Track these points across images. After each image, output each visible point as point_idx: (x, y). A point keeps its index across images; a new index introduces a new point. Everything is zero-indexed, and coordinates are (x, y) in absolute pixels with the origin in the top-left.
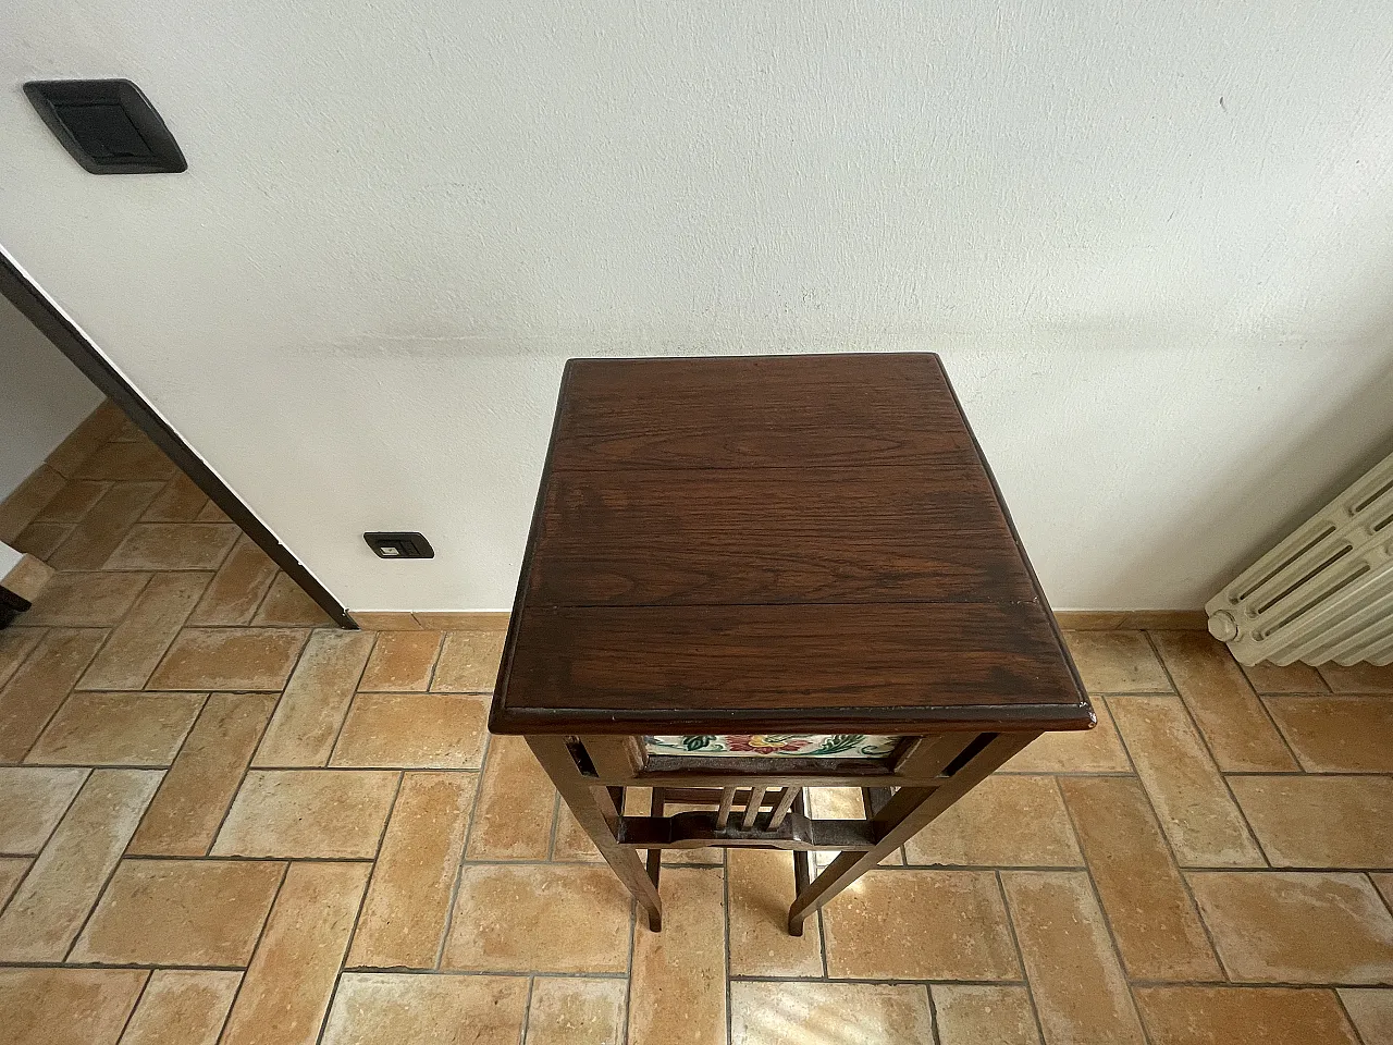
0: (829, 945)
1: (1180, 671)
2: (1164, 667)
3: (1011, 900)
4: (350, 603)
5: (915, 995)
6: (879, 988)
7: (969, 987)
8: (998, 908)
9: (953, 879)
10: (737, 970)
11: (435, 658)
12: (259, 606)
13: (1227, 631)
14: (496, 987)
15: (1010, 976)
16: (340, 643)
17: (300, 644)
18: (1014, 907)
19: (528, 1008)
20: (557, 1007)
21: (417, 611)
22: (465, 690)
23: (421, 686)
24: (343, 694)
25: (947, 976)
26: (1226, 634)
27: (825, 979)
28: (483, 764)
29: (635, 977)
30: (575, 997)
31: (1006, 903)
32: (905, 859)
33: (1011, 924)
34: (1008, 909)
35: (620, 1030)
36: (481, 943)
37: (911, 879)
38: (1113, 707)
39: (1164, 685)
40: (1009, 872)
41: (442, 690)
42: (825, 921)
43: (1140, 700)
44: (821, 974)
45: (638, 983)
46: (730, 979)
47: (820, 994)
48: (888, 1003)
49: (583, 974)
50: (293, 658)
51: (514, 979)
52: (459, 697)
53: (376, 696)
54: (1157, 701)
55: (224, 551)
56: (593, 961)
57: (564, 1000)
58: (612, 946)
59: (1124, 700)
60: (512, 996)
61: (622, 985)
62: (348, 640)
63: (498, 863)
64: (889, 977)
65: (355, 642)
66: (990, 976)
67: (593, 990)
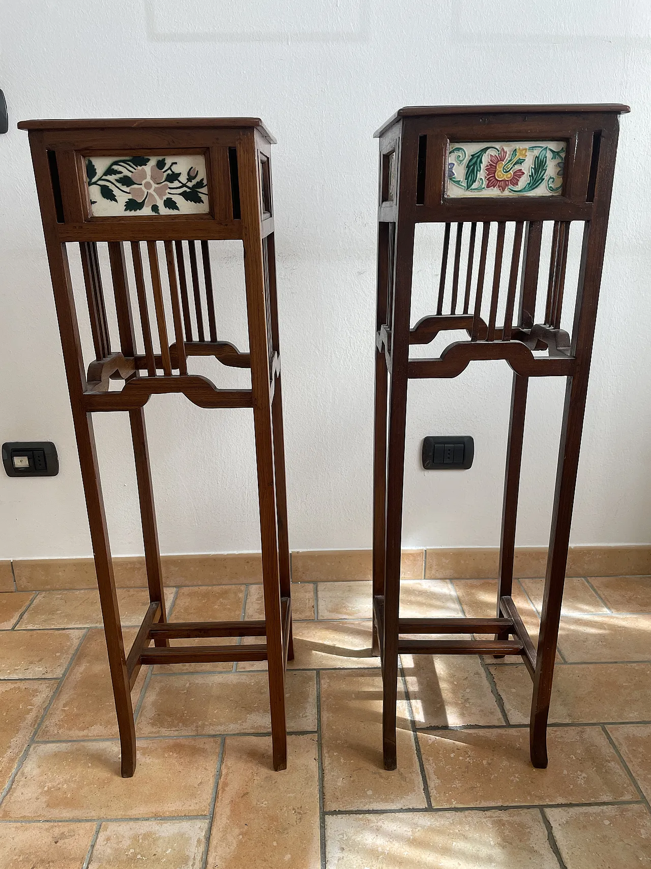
0: (431, 784)
3: (620, 744)
5: (526, 817)
6: (488, 813)
7: (584, 808)
8: (607, 751)
9: (558, 733)
10: (333, 807)
11: (24, 608)
14: (57, 831)
15: (627, 797)
18: (624, 749)
19: (93, 846)
20: (126, 843)
22: (53, 627)
23: (8, 625)
25: (560, 800)
27: (429, 809)
28: (64, 675)
29: (218, 817)
30: (147, 836)
31: (614, 747)
32: (507, 720)
33: (623, 761)
34: (617, 751)
35: (198, 858)
36: (44, 799)
37: (515, 734)
40: (617, 726)
41: (28, 628)
42: (426, 766)
44: (424, 805)
45: (222, 821)
46: (324, 814)
47: (425, 820)
48: (499, 823)
49: (160, 818)
51: (79, 825)
52: (46, 632)
56: (171, 807)
57: (135, 838)
58: (193, 796)
60: (77, 837)
61: (204, 824)
63: (70, 741)
64: (499, 804)
66: (605, 798)
67: (168, 830)
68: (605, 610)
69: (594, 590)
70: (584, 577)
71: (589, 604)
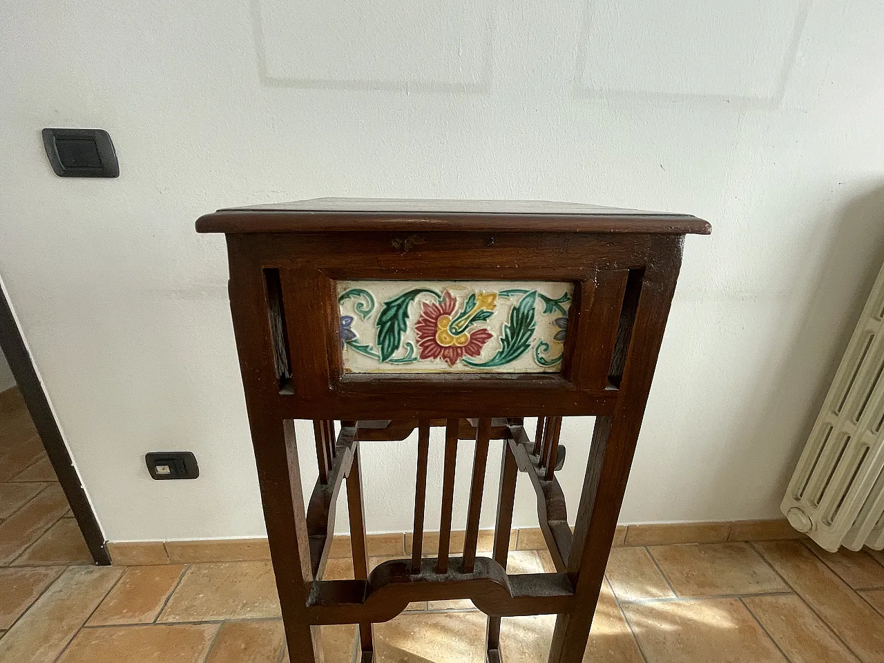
1: (788, 573)
2: (774, 570)
4: (113, 533)
11: (172, 589)
12: (27, 548)
13: (804, 521)
16: (89, 578)
17: (47, 581)
21: (169, 540)
22: (191, 620)
23: (149, 617)
24: (70, 629)
26: (805, 525)
38: (751, 607)
39: (780, 586)
41: (170, 621)
43: (769, 599)
50: (35, 594)
52: (184, 626)
53: (101, 630)
54: (782, 600)
55: (20, 504)
59: (757, 599)
62: (96, 575)
65: (102, 577)
68: (672, 595)
69: (657, 565)
70: (645, 546)
71: (656, 585)
